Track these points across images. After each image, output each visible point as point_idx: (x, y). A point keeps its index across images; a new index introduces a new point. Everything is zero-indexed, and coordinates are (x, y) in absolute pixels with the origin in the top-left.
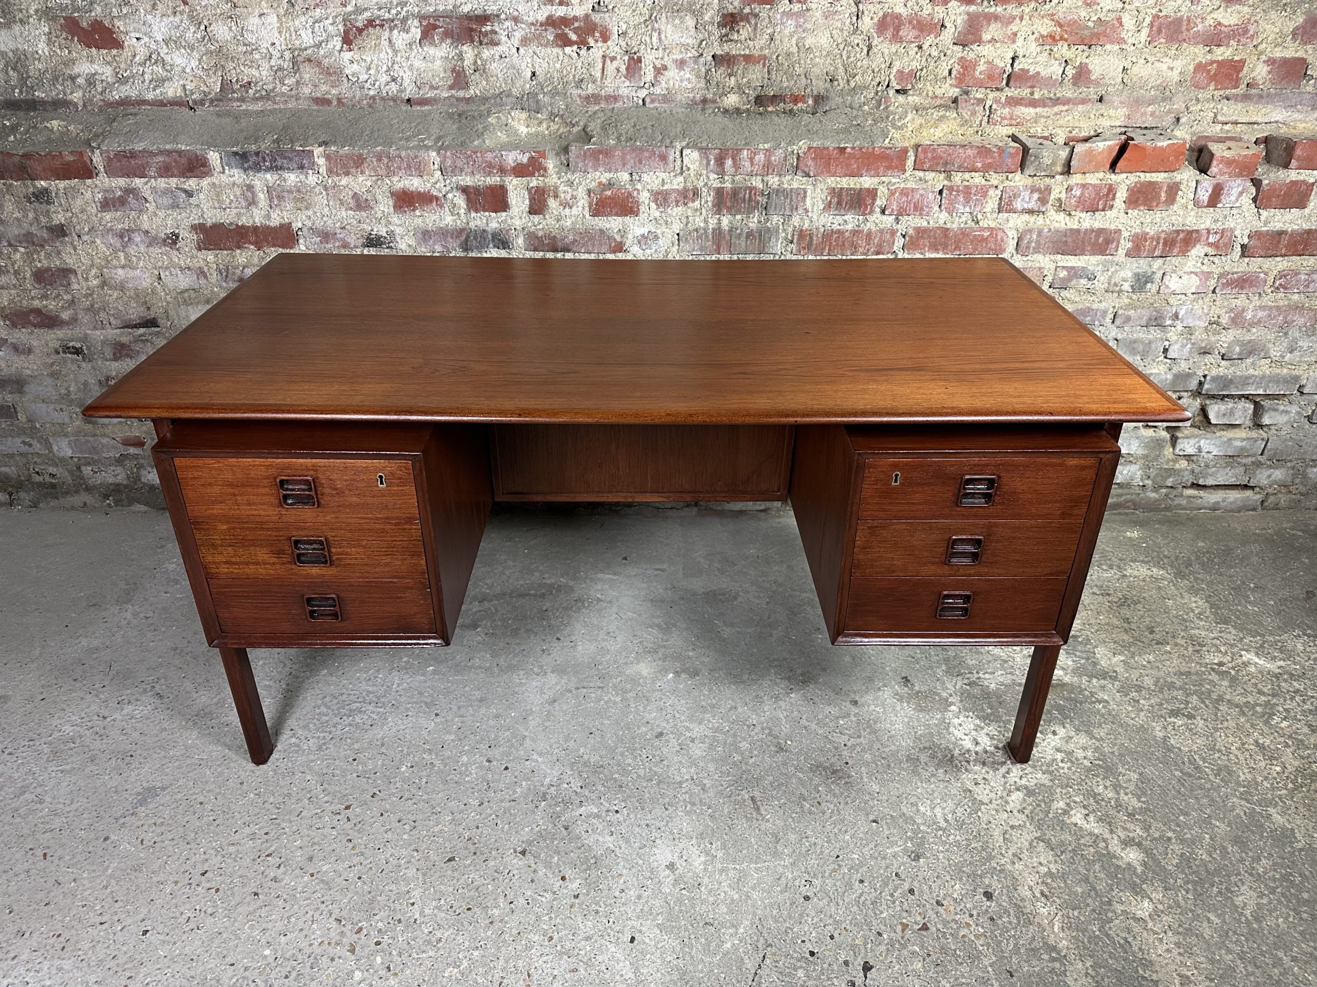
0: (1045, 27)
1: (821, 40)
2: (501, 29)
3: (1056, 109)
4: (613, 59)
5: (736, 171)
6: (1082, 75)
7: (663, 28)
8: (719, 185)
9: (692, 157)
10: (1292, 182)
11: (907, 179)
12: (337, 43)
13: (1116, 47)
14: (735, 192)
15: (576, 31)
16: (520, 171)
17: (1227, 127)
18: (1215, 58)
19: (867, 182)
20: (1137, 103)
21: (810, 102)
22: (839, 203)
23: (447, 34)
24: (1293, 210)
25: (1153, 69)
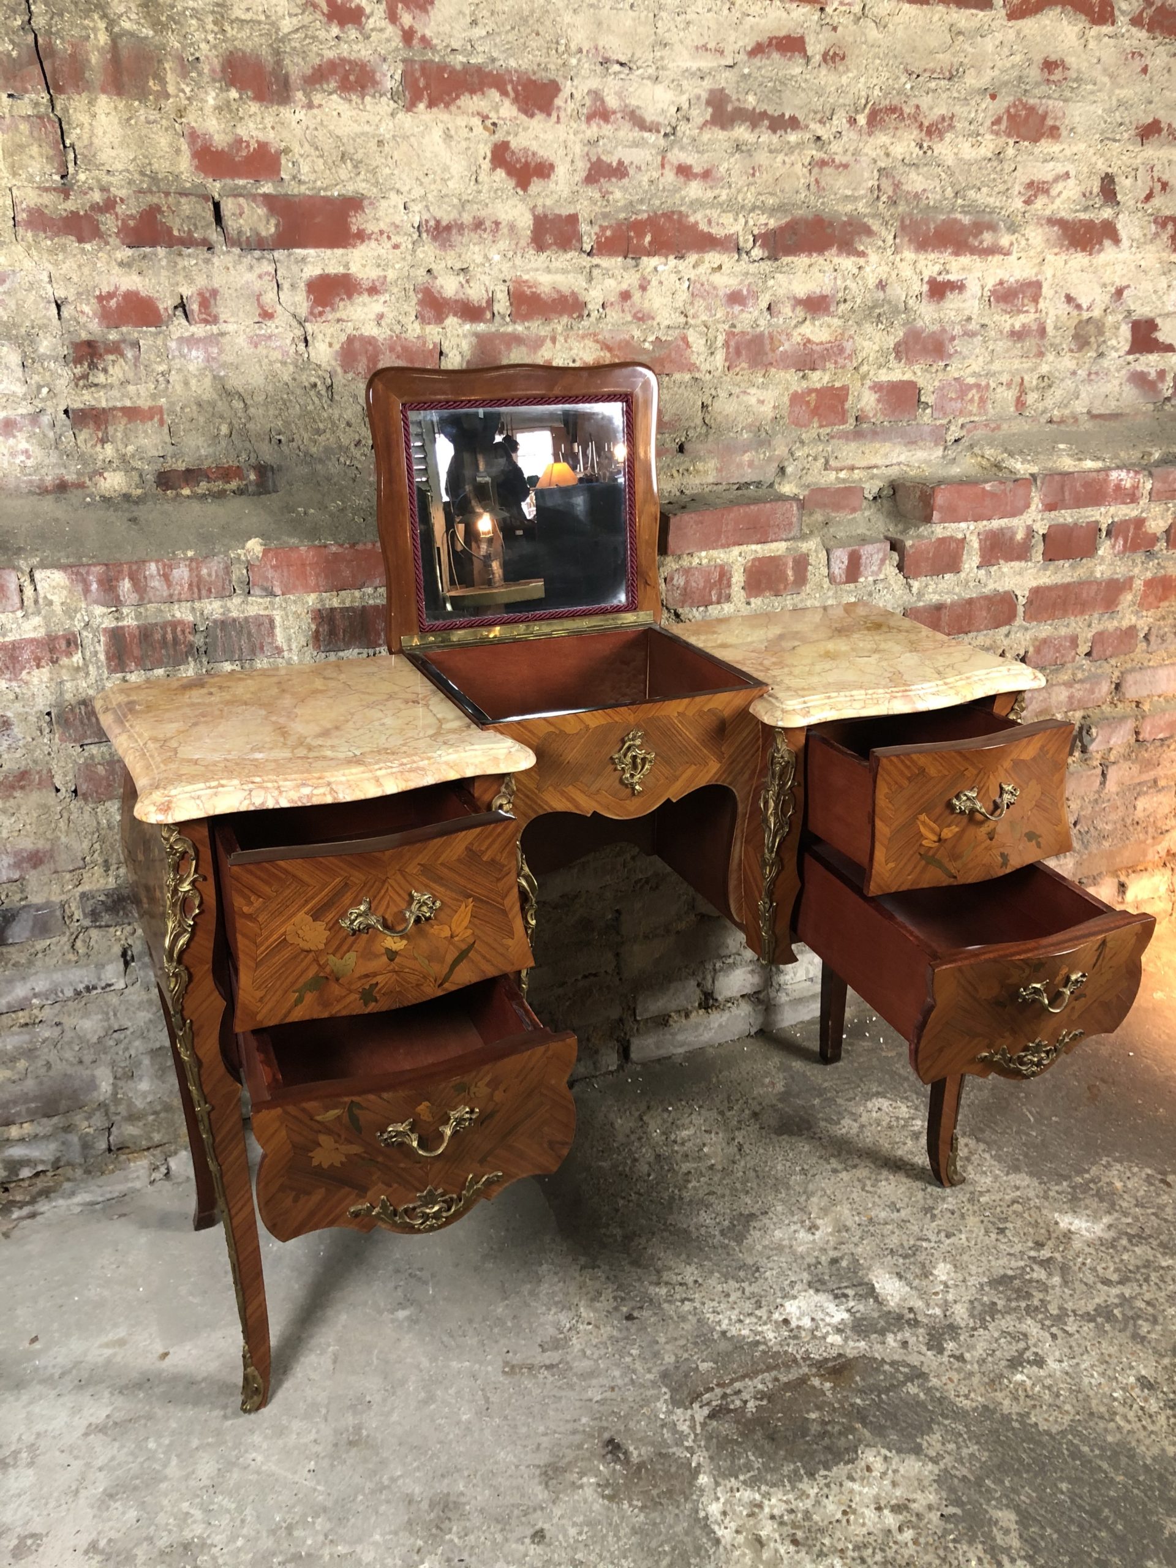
0: (590, 352)
5: (142, 599)
8: (114, 624)
9: (53, 582)
10: (939, 539)
13: (687, 377)
14: (145, 634)
17: (843, 475)
18: (812, 386)
20: (728, 451)
21: (253, 477)
22: (332, 633)
24: (947, 576)
25: (740, 404)
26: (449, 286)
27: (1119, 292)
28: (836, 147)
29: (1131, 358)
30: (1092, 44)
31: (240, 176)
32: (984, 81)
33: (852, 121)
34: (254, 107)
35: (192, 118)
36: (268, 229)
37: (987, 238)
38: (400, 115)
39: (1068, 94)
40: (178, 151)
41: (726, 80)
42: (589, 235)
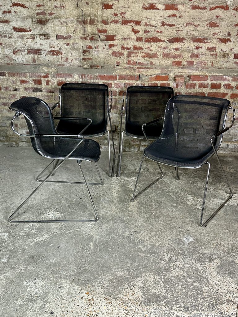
0: (143, 54)
1: (102, 56)
2: (42, 52)
3: (148, 69)
4: (63, 58)
5: (85, 78)
6: (151, 63)
7: (72, 53)
9: (77, 76)
10: (191, 83)
11: (118, 81)
12: (12, 54)
13: (157, 58)
14: (85, 82)
15: (56, 53)
16: (44, 77)
17: (182, 74)
18: (176, 61)
19: (110, 81)
20: (162, 69)
21: (100, 67)
23: (32, 53)
24: (193, 89)
25: (165, 62)
26: (125, 46)
27: (232, 49)
28: (181, 29)
29: (234, 59)
30: (225, 13)
31: (103, 33)
32: (206, 19)
33: (183, 25)
34: (105, 25)
35: (98, 27)
36: (105, 39)
37: (206, 41)
38: (121, 26)
39: (221, 20)
40: (96, 30)
41: (164, 20)
42: (144, 39)
